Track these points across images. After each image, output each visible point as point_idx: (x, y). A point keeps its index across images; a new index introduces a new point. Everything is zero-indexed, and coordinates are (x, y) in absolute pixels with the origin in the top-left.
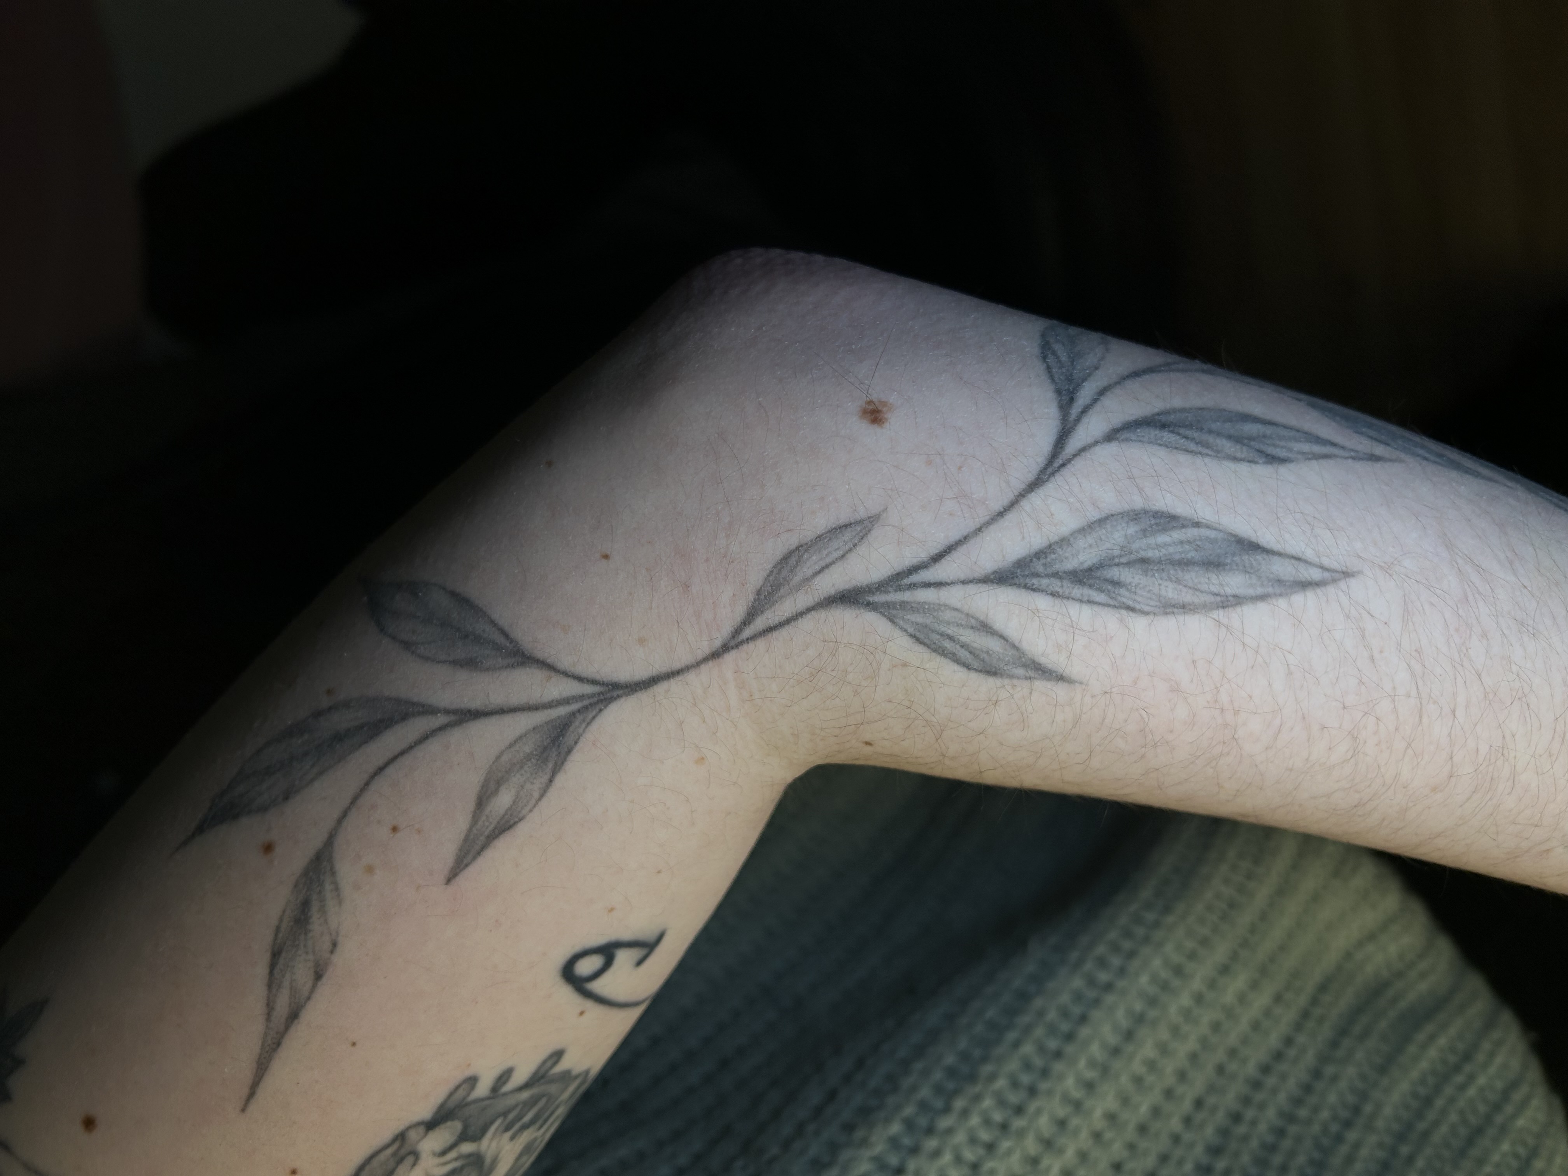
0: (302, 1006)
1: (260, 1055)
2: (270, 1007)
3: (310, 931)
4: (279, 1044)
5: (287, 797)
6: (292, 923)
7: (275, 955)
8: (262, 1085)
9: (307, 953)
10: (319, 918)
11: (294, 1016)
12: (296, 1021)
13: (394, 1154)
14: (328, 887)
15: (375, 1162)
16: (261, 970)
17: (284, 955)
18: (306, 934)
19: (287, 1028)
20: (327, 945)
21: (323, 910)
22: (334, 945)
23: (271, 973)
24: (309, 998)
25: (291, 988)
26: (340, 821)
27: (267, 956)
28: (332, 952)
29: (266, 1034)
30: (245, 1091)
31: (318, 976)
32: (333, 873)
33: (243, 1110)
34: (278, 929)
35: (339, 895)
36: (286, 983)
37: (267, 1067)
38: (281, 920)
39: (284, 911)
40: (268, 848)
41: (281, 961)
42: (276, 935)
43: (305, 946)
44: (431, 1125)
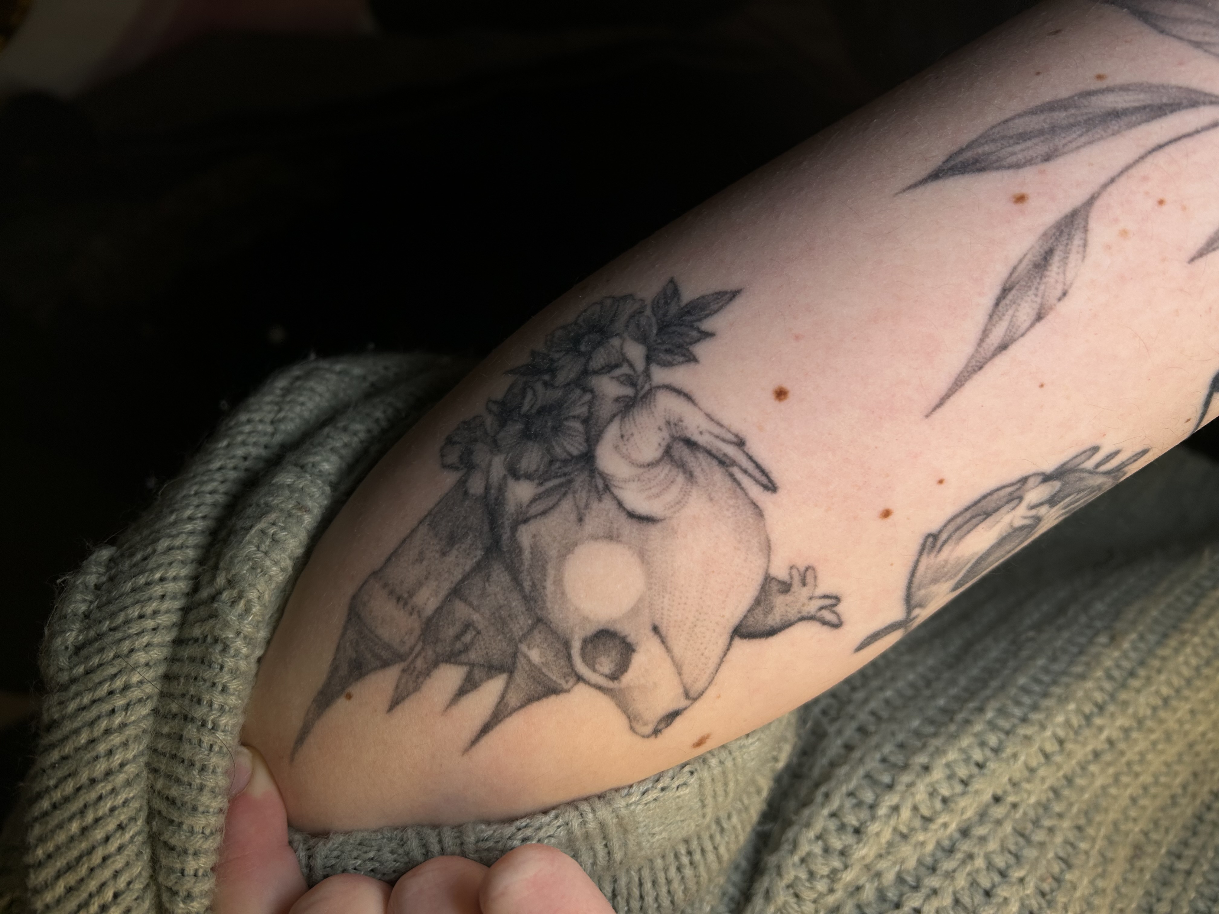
0: (1015, 340)
1: (962, 372)
2: (985, 333)
3: (1045, 277)
4: (981, 368)
5: (1047, 158)
6: (1030, 267)
7: (1005, 291)
8: (953, 399)
9: (1036, 295)
10: (1059, 268)
11: (1003, 347)
12: (1004, 352)
13: (1011, 494)
14: (1077, 241)
15: (995, 496)
16: (988, 301)
17: (1014, 292)
18: (1041, 278)
19: (994, 355)
20: (1058, 293)
21: (1065, 260)
22: (1065, 294)
23: (997, 304)
24: (1023, 335)
25: (1011, 322)
26: (1105, 186)
27: (996, 291)
28: (1059, 300)
29: (973, 356)
30: (936, 400)
31: (1039, 317)
32: (1086, 230)
33: (927, 416)
34: (1015, 268)
35: (1084, 251)
36: (1007, 318)
37: (963, 385)
38: (1021, 261)
39: (1025, 255)
40: (1021, 199)
41: (1010, 297)
42: (1011, 274)
43: (1037, 289)
44: (1047, 478)
